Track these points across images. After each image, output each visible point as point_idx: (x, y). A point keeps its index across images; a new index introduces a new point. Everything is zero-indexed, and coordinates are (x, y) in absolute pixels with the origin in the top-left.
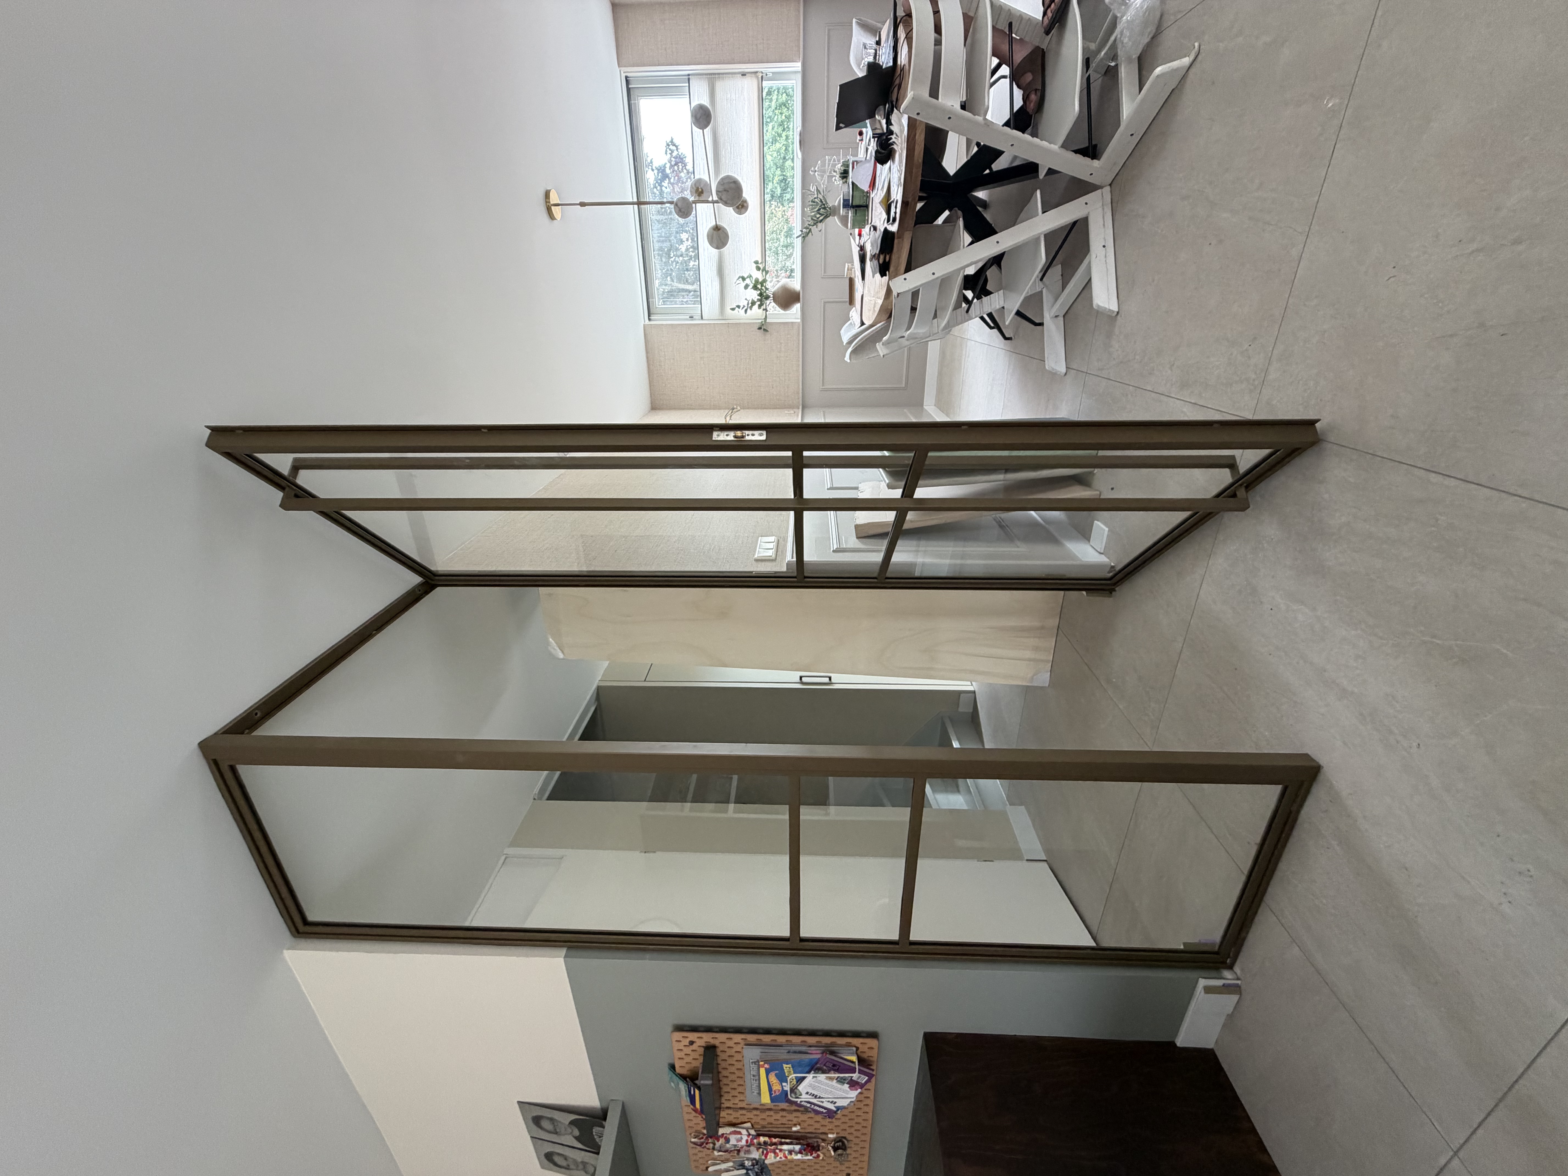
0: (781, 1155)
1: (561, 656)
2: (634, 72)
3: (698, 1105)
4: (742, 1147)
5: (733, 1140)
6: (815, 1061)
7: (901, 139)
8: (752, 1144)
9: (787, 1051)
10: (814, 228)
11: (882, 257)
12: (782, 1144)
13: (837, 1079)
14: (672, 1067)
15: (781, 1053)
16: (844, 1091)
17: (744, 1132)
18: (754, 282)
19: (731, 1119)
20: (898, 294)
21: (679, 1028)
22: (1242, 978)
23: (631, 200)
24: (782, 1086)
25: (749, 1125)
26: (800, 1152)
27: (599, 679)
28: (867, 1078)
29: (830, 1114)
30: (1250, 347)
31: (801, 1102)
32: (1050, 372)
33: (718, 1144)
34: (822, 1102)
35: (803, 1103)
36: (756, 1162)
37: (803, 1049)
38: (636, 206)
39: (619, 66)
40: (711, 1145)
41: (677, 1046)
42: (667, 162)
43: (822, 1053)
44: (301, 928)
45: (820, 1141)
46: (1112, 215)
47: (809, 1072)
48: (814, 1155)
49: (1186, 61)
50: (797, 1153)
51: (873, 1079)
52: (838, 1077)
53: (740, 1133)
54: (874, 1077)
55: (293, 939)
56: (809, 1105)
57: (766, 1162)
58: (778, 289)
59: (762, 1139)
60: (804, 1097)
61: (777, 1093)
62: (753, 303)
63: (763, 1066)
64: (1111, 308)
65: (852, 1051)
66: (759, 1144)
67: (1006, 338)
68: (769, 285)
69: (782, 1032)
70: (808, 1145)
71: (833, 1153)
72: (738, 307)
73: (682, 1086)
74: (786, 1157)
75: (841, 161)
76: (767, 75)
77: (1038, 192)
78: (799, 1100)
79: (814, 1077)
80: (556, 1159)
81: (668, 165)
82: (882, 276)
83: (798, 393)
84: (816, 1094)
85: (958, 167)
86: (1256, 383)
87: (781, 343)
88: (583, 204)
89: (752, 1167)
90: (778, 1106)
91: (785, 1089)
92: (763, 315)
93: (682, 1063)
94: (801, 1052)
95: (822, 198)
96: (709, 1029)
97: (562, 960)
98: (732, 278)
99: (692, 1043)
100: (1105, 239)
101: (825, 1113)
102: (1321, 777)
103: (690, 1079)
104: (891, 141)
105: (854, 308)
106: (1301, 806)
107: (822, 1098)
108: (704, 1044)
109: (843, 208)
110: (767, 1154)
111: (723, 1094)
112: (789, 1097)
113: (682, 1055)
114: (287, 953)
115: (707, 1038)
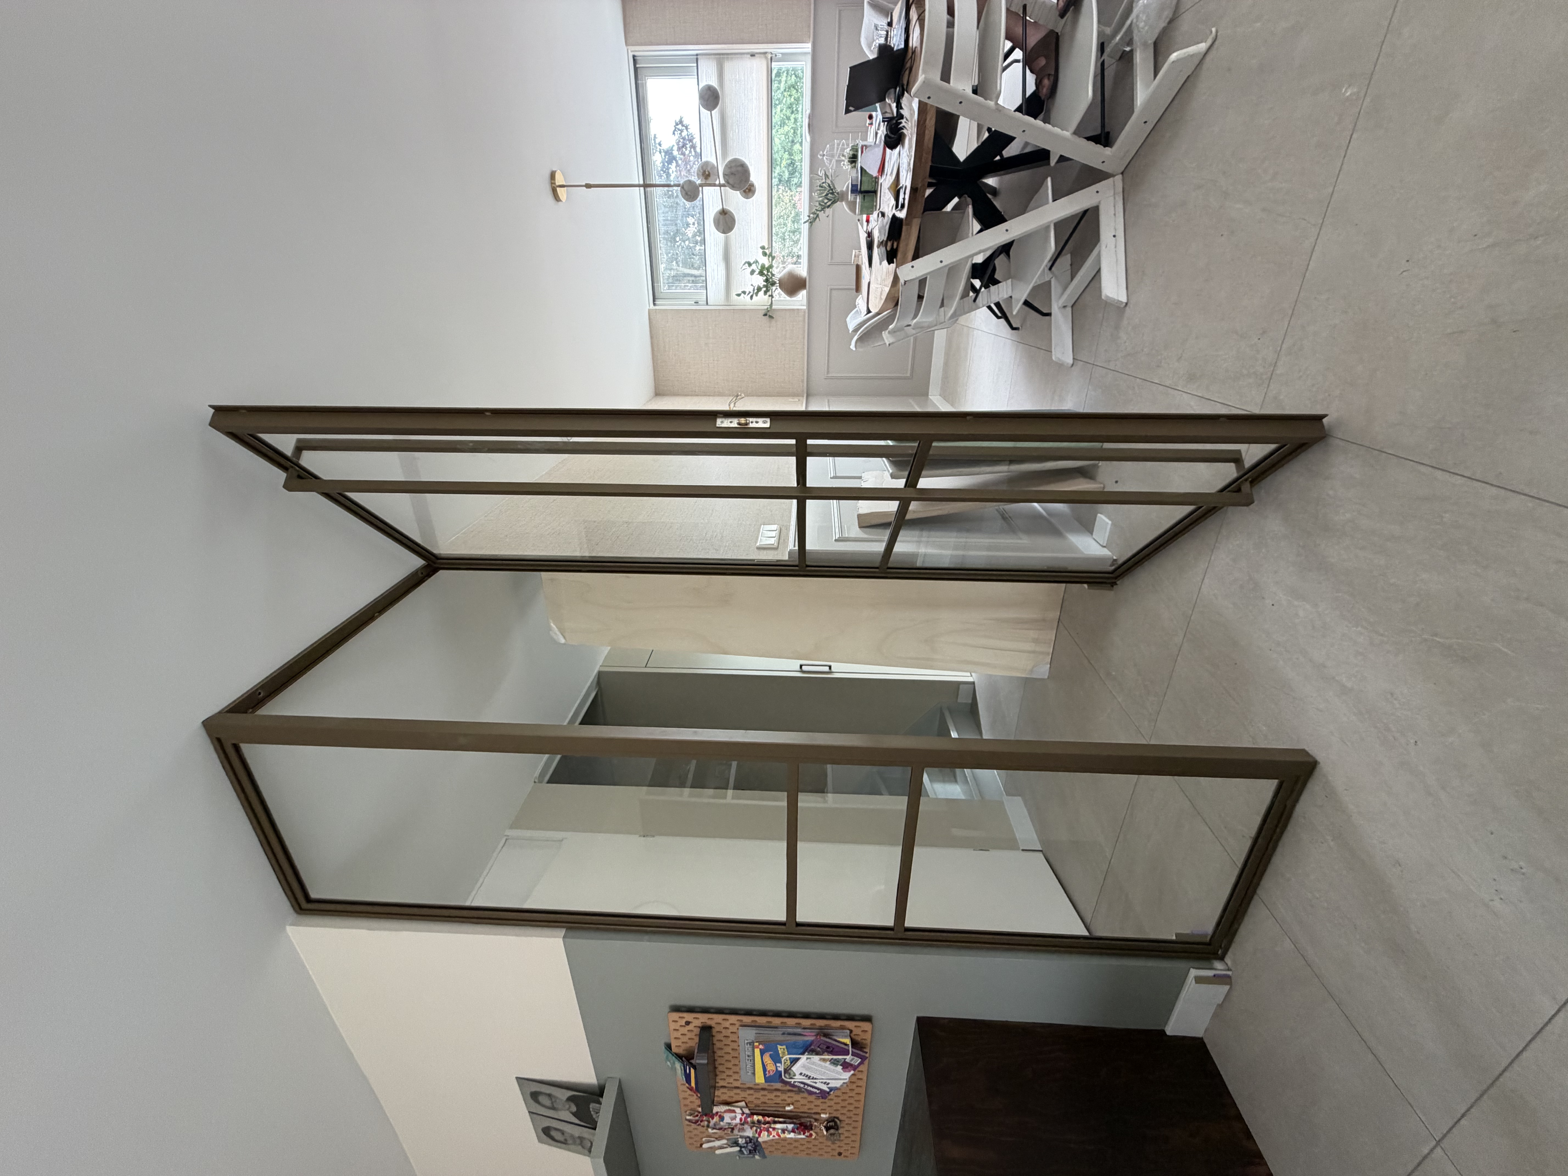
0: (774, 1133)
1: (563, 641)
2: (642, 51)
3: (693, 1084)
4: (736, 1125)
5: (727, 1118)
6: (808, 1043)
7: (912, 124)
8: (746, 1122)
9: (781, 1033)
10: (821, 214)
11: (889, 244)
12: (775, 1122)
13: (830, 1061)
14: (669, 1047)
15: (776, 1035)
16: (837, 1073)
17: (738, 1110)
18: (760, 268)
19: (725, 1097)
20: (905, 282)
21: (676, 1009)
22: (1233, 969)
23: (637, 183)
24: (776, 1067)
25: (743, 1104)
26: (793, 1131)
27: (601, 664)
28: (860, 1060)
29: (823, 1094)
30: (1259, 341)
31: (795, 1082)
32: (1056, 363)
33: (712, 1122)
34: (816, 1083)
35: (796, 1084)
36: (750, 1140)
37: (799, 1031)
38: (642, 189)
39: (627, 44)
40: (706, 1123)
41: (673, 1026)
42: (675, 144)
43: (817, 1035)
44: (304, 905)
45: (813, 1120)
46: (1124, 205)
47: (803, 1054)
48: (807, 1134)
49: (1203, 46)
50: (789, 1132)
51: (866, 1062)
52: (832, 1059)
53: (734, 1111)
54: (867, 1060)
55: (295, 915)
56: (802, 1086)
57: (760, 1140)
58: (784, 275)
59: (756, 1118)
60: (798, 1078)
61: (772, 1073)
62: (759, 289)
63: (757, 1047)
64: (1120, 299)
65: (846, 1034)
66: (753, 1123)
67: (1013, 328)
68: (775, 271)
69: (778, 1014)
70: (801, 1124)
71: (825, 1133)
72: (744, 292)
73: (678, 1065)
74: (779, 1136)
75: (850, 146)
76: (776, 56)
77: (1049, 179)
78: (793, 1081)
79: (807, 1058)
80: (553, 1133)
81: (675, 148)
82: (889, 264)
83: (803, 381)
84: (809, 1075)
85: (969, 153)
86: (1264, 377)
87: (786, 331)
88: (588, 186)
89: (745, 1145)
90: (772, 1086)
91: (779, 1069)
92: (768, 302)
93: (679, 1043)
94: (795, 1034)
95: (830, 183)
96: (705, 1010)
97: (561, 941)
98: (738, 262)
99: (688, 1023)
100: (1115, 229)
101: (818, 1094)
102: (1317, 773)
104: (901, 126)
105: (861, 296)
106: (1297, 800)
107: (816, 1079)
108: (700, 1025)
109: (851, 193)
110: (761, 1132)
111: (718, 1073)
112: (783, 1077)
113: (678, 1034)
114: (290, 929)
115: (703, 1019)
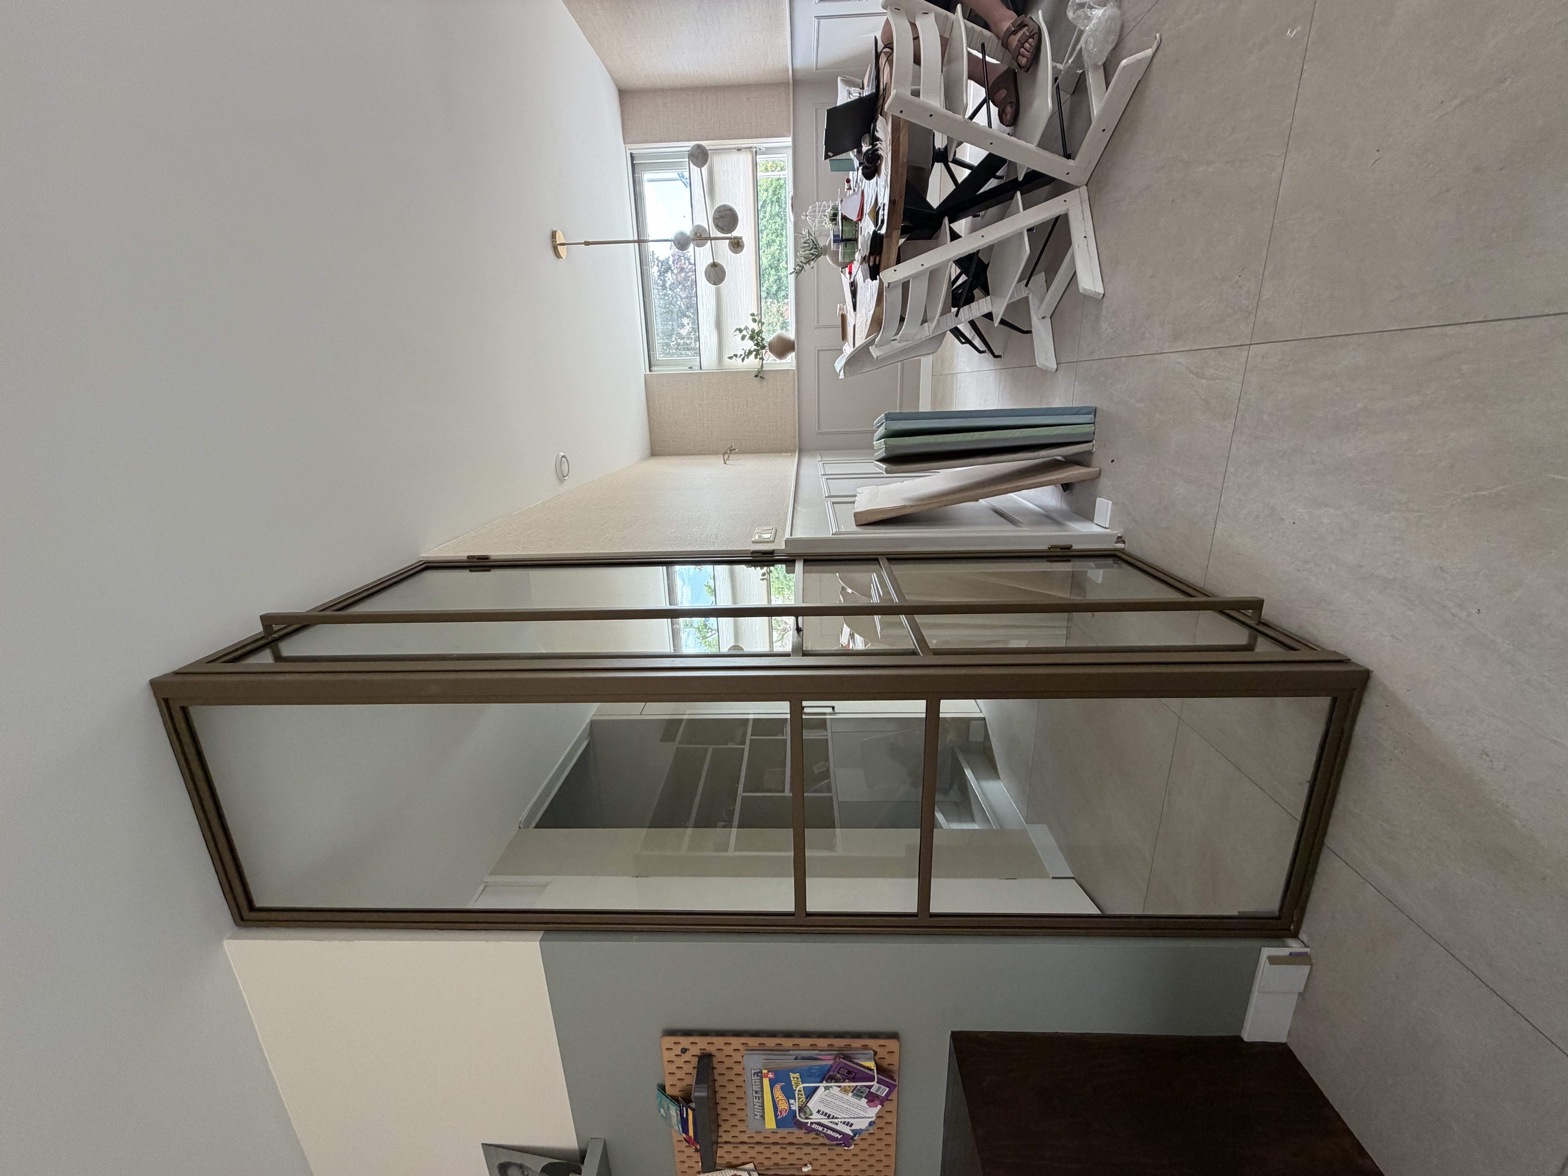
2: (639, 149)
3: (691, 1133)
6: (826, 1068)
7: (886, 143)
9: (794, 1057)
10: (807, 267)
11: (872, 259)
13: (852, 1092)
14: (662, 1088)
15: (787, 1060)
16: (861, 1108)
18: (750, 333)
19: (729, 1158)
20: (889, 285)
21: (670, 1033)
22: (1310, 946)
23: (632, 239)
24: (789, 1104)
25: (751, 1166)
27: (592, 714)
28: (887, 1090)
29: (846, 1140)
30: (1240, 278)
31: (812, 1123)
32: (1041, 369)
34: (837, 1124)
35: (813, 1126)
37: (813, 1053)
38: (637, 244)
39: (624, 143)
41: (669, 1056)
43: (835, 1059)
44: (247, 914)
46: (1091, 210)
47: (820, 1082)
49: (1149, 52)
51: (895, 1095)
52: (855, 1088)
54: (897, 1088)
55: (236, 928)
56: (820, 1129)
58: (773, 338)
60: (816, 1117)
61: (784, 1114)
62: (750, 352)
63: (766, 1077)
64: (1097, 291)
65: (869, 1056)
67: (995, 356)
68: (764, 335)
69: (788, 1035)
72: (736, 356)
73: (674, 1111)
75: (831, 206)
76: (760, 149)
77: (1018, 193)
78: (809, 1122)
79: (825, 1088)
82: (872, 280)
83: (795, 437)
84: (829, 1113)
86: (1250, 308)
87: (777, 390)
88: (587, 243)
90: (785, 1135)
91: (793, 1108)
93: (674, 1080)
94: (810, 1058)
95: (813, 239)
96: (704, 1033)
98: (730, 327)
99: (684, 1051)
100: (1085, 232)
101: (840, 1140)
102: (1371, 684)
103: (683, 1100)
104: (877, 147)
105: (847, 342)
106: (1354, 722)
107: (836, 1118)
108: (698, 1053)
109: (834, 242)
111: (721, 1123)
112: (798, 1117)
113: (672, 1068)
114: (226, 943)
115: (702, 1043)
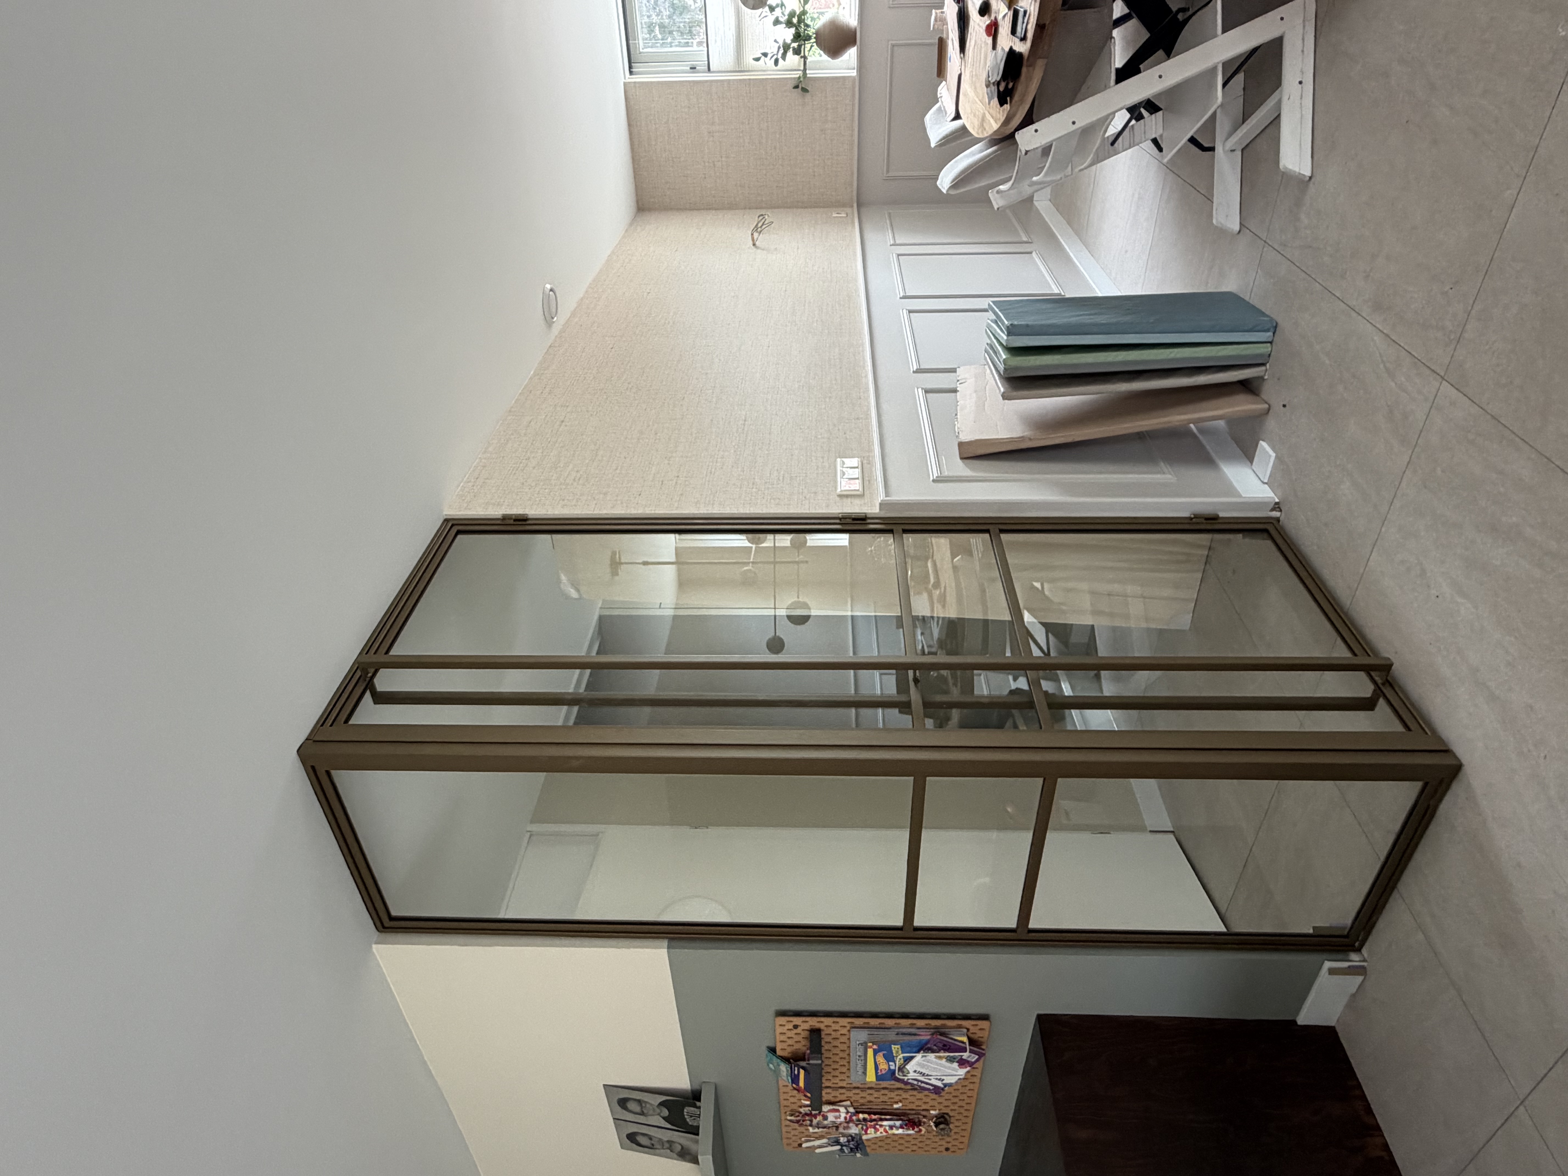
0: (881, 1130)
3: (802, 1084)
4: (840, 1124)
5: (831, 1117)
6: (924, 1042)
8: (851, 1120)
9: (895, 1033)
11: (1003, 84)
12: (881, 1120)
13: (946, 1058)
14: (773, 1050)
15: (891, 1035)
16: (954, 1069)
17: (842, 1110)
18: (788, 15)
19: (830, 1098)
20: (1027, 152)
21: (783, 1013)
22: (1368, 960)
25: (848, 1103)
26: (901, 1127)
28: (977, 1057)
29: (937, 1090)
32: (1218, 223)
33: (815, 1122)
34: (930, 1079)
35: (910, 1081)
36: (852, 1138)
37: (913, 1031)
40: (808, 1122)
41: (780, 1030)
43: (932, 1034)
44: (387, 923)
45: (921, 1117)
46: (1315, 36)
47: (918, 1052)
48: (916, 1129)
50: (897, 1128)
52: (948, 1056)
53: (838, 1111)
54: (983, 1057)
55: (379, 934)
57: (864, 1137)
59: (861, 1116)
61: (884, 1072)
62: (787, 48)
63: (871, 1047)
64: (1302, 172)
65: (962, 1033)
66: (859, 1120)
68: (809, 18)
69: (890, 1016)
70: (909, 1120)
71: (935, 1129)
74: (886, 1132)
78: (906, 1078)
79: (923, 1056)
80: (640, 1139)
83: (851, 184)
84: (924, 1072)
87: (827, 111)
89: (847, 1144)
90: (880, 1084)
91: (893, 1067)
93: (784, 1046)
94: (910, 1034)
96: (813, 1014)
97: (664, 952)
99: (796, 1027)
100: (1302, 72)
101: (932, 1090)
102: (1460, 775)
103: (793, 1060)
106: (1440, 800)
108: (808, 1028)
110: (867, 1129)
112: (897, 1075)
113: (783, 1038)
114: (374, 947)
115: (813, 1022)
